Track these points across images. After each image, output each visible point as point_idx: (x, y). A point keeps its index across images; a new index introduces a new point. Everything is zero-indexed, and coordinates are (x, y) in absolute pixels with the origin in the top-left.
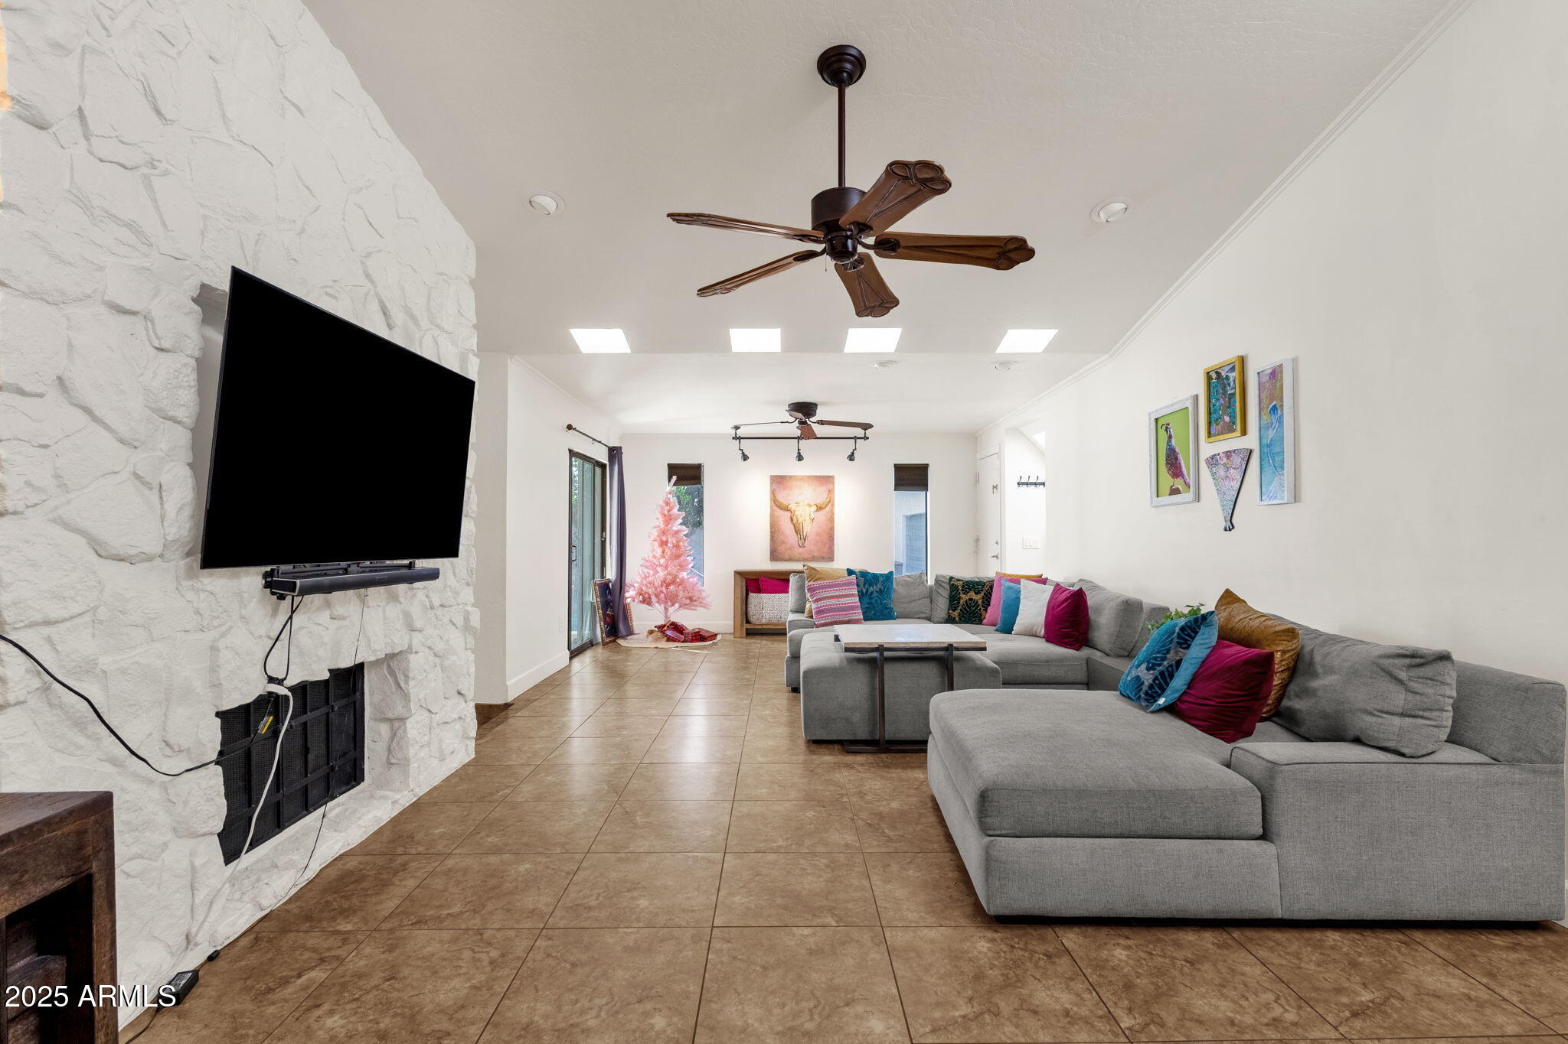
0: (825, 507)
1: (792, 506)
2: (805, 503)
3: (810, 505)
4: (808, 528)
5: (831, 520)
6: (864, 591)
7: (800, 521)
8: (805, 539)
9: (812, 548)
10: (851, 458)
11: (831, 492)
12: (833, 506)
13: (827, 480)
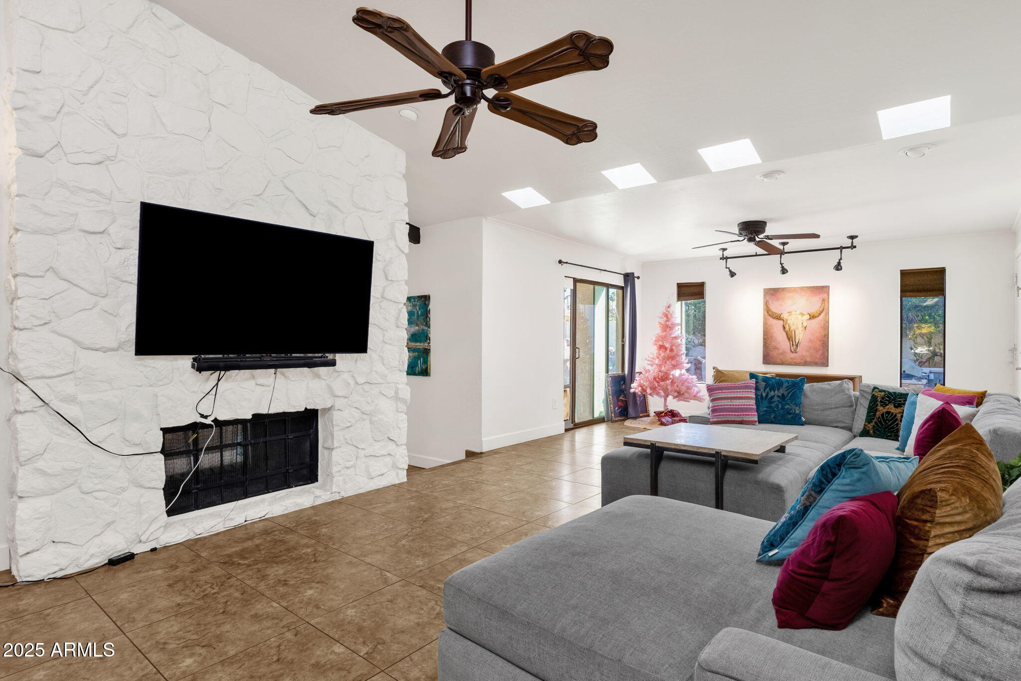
0: (821, 315)
1: (785, 316)
2: (798, 312)
3: (802, 314)
4: (800, 335)
5: (826, 327)
6: (764, 395)
7: (792, 328)
8: (797, 346)
9: (804, 354)
10: (838, 267)
11: (825, 301)
12: (828, 314)
13: (823, 290)
